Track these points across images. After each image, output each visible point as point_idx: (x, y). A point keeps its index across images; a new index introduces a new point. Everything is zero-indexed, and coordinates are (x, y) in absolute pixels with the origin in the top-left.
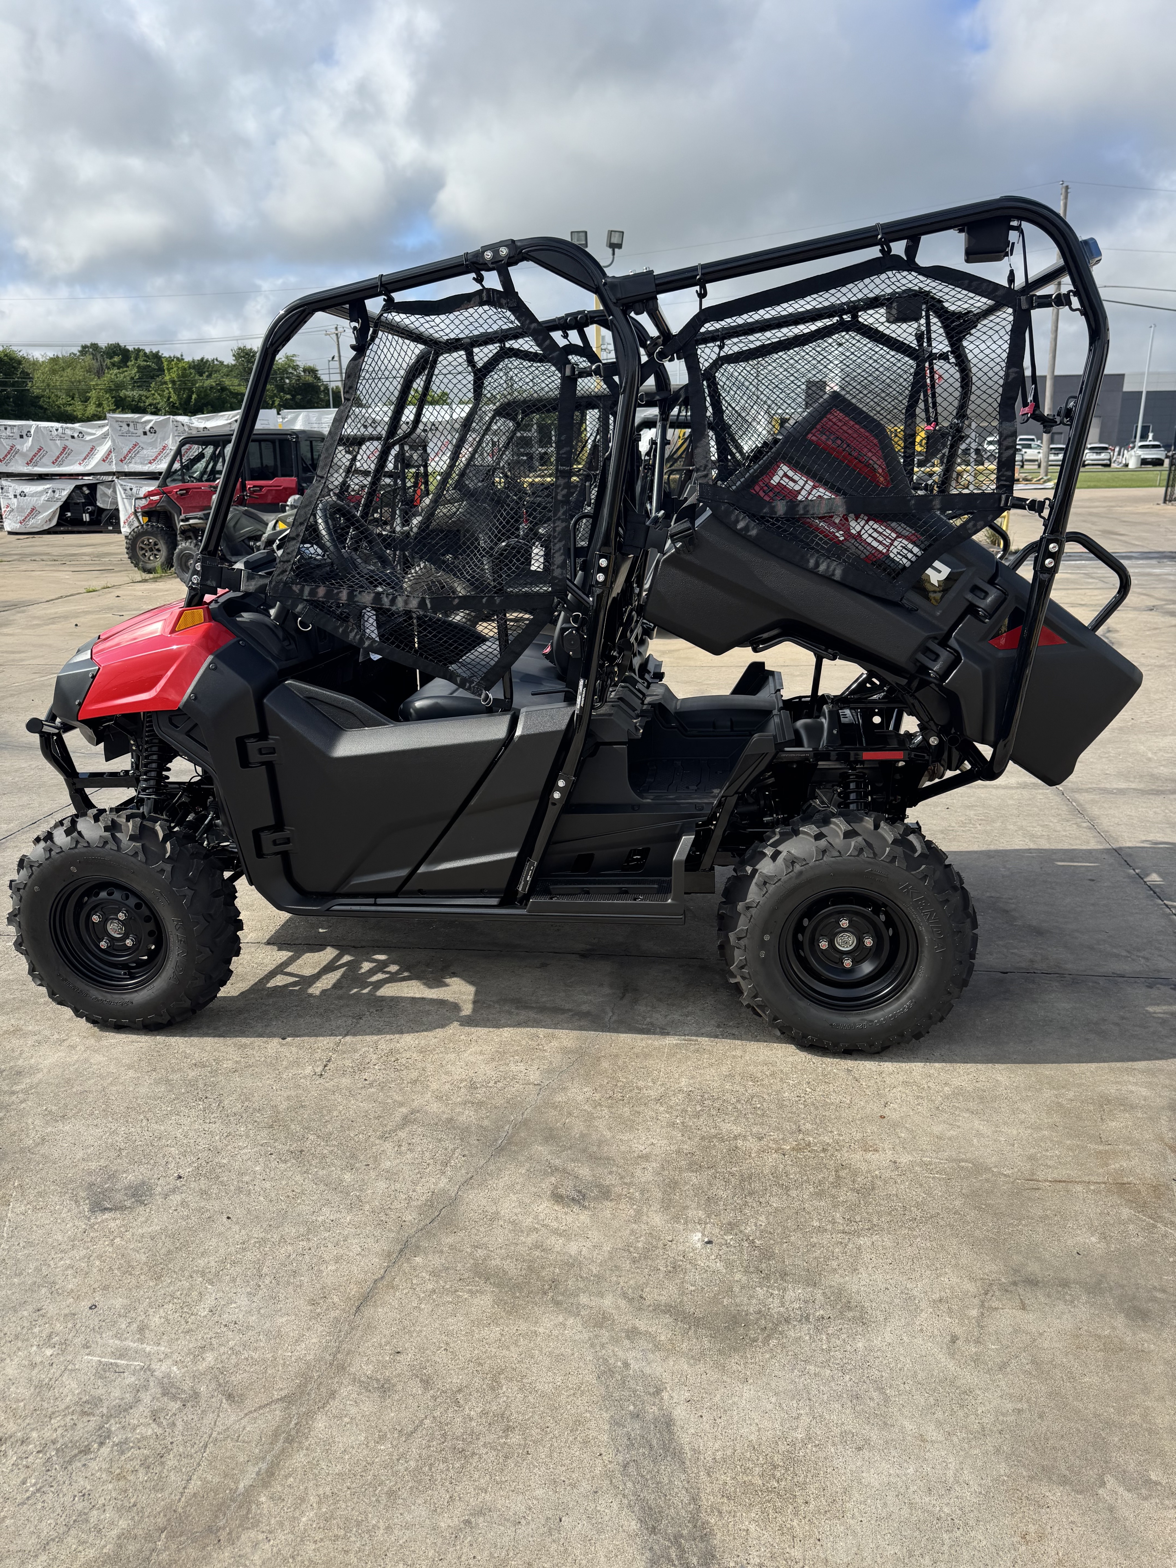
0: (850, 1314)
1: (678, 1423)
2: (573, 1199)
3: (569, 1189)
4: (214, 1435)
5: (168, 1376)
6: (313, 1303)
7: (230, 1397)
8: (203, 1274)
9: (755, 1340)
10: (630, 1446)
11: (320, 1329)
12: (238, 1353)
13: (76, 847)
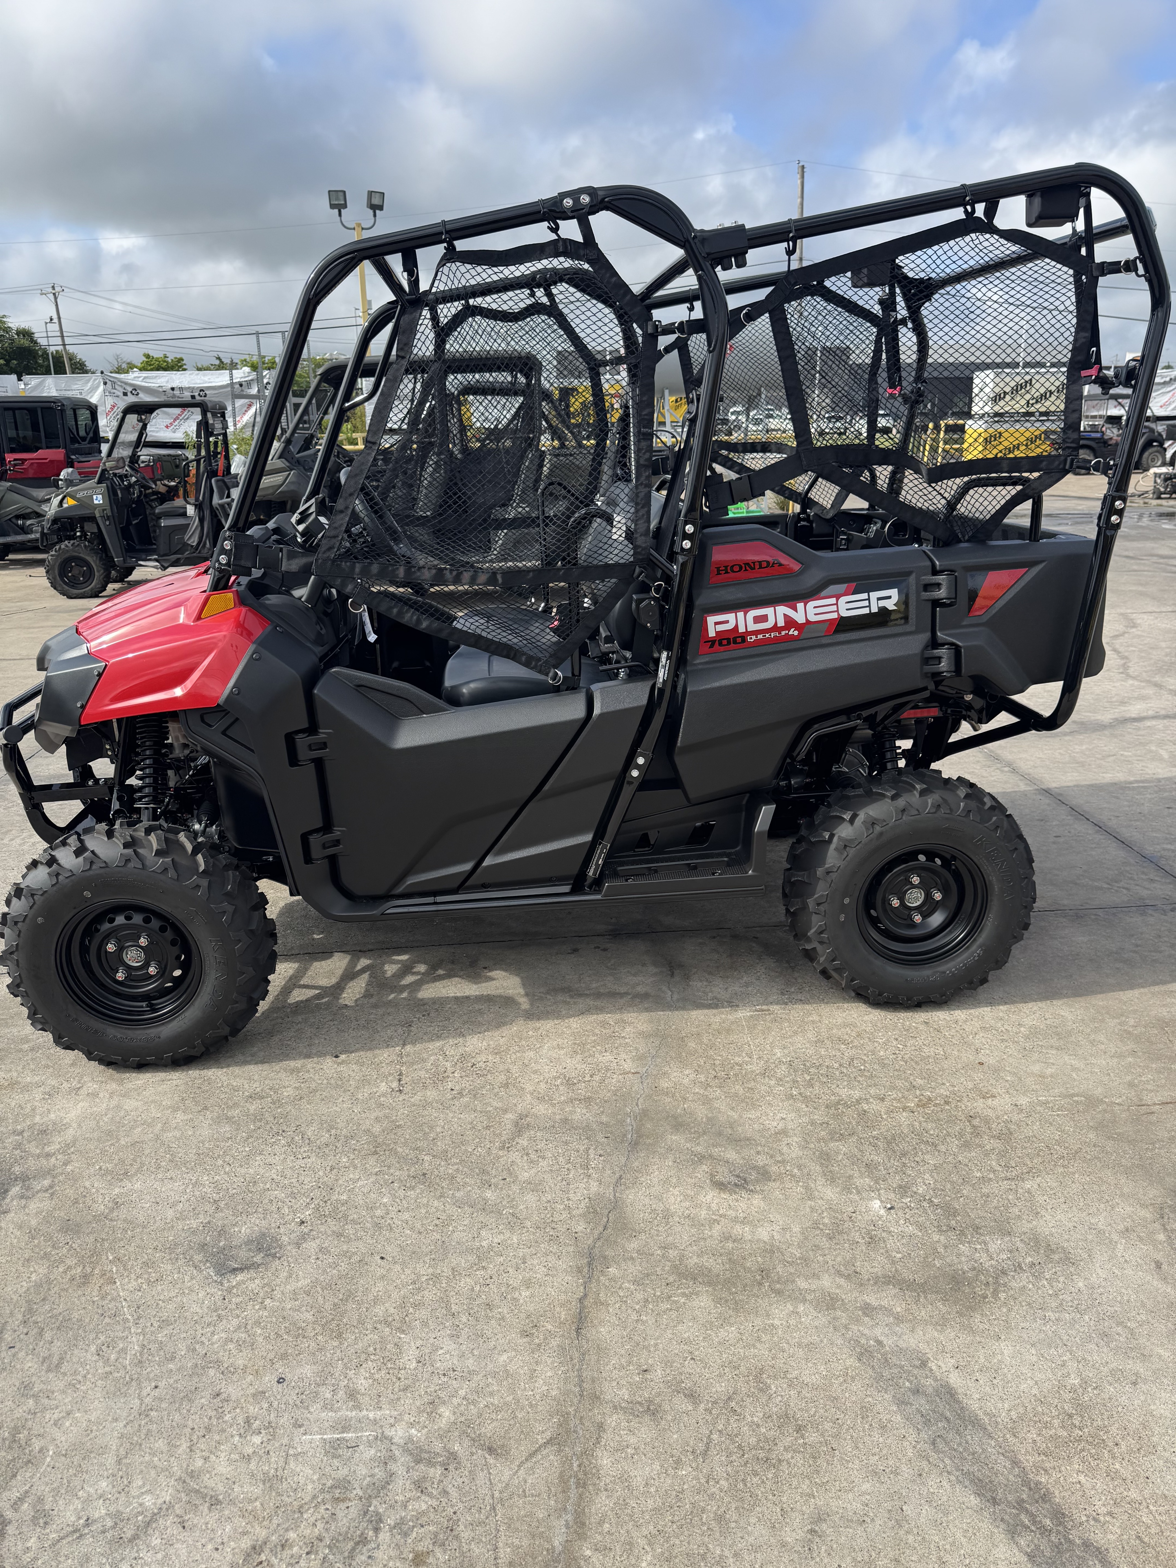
0: (1056, 1257)
1: (959, 1391)
2: (736, 1185)
3: (723, 1175)
4: (497, 1495)
5: (410, 1439)
6: (525, 1334)
7: (491, 1450)
8: (388, 1324)
9: (985, 1297)
10: (927, 1422)
11: (549, 1361)
12: (474, 1402)
13: (90, 869)
